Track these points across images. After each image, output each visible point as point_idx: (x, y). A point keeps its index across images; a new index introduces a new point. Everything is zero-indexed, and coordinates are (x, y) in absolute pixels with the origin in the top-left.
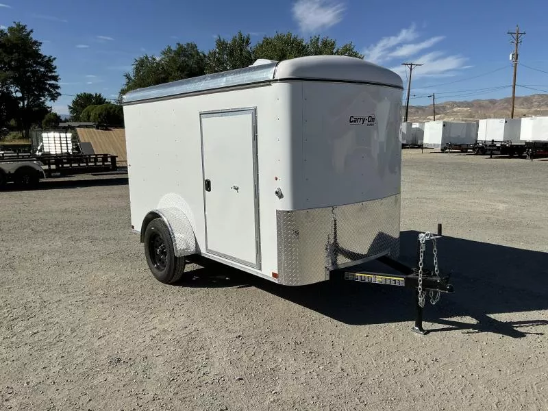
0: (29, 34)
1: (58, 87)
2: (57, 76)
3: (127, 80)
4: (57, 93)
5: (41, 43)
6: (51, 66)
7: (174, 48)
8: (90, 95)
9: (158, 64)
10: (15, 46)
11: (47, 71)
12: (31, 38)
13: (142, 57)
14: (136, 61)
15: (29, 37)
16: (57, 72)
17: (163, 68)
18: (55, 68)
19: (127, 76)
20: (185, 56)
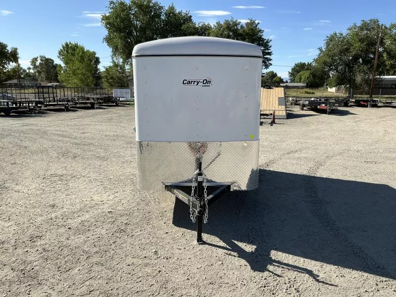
0: (256, 26)
1: (270, 60)
2: (271, 52)
3: (319, 52)
4: (270, 64)
5: (263, 31)
6: (268, 45)
7: (359, 24)
8: (304, 64)
9: (344, 38)
10: (247, 34)
11: (265, 49)
12: (259, 28)
13: (332, 33)
14: (328, 37)
15: (257, 27)
16: (272, 50)
17: (347, 41)
18: (271, 47)
19: (320, 49)
20: (367, 29)
